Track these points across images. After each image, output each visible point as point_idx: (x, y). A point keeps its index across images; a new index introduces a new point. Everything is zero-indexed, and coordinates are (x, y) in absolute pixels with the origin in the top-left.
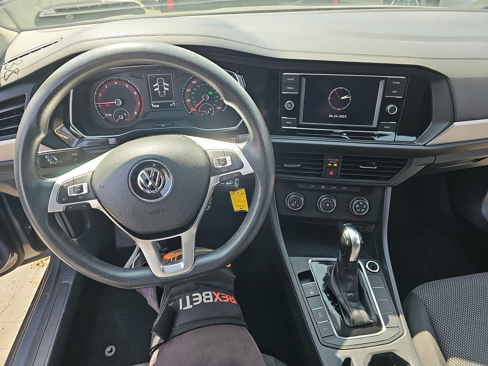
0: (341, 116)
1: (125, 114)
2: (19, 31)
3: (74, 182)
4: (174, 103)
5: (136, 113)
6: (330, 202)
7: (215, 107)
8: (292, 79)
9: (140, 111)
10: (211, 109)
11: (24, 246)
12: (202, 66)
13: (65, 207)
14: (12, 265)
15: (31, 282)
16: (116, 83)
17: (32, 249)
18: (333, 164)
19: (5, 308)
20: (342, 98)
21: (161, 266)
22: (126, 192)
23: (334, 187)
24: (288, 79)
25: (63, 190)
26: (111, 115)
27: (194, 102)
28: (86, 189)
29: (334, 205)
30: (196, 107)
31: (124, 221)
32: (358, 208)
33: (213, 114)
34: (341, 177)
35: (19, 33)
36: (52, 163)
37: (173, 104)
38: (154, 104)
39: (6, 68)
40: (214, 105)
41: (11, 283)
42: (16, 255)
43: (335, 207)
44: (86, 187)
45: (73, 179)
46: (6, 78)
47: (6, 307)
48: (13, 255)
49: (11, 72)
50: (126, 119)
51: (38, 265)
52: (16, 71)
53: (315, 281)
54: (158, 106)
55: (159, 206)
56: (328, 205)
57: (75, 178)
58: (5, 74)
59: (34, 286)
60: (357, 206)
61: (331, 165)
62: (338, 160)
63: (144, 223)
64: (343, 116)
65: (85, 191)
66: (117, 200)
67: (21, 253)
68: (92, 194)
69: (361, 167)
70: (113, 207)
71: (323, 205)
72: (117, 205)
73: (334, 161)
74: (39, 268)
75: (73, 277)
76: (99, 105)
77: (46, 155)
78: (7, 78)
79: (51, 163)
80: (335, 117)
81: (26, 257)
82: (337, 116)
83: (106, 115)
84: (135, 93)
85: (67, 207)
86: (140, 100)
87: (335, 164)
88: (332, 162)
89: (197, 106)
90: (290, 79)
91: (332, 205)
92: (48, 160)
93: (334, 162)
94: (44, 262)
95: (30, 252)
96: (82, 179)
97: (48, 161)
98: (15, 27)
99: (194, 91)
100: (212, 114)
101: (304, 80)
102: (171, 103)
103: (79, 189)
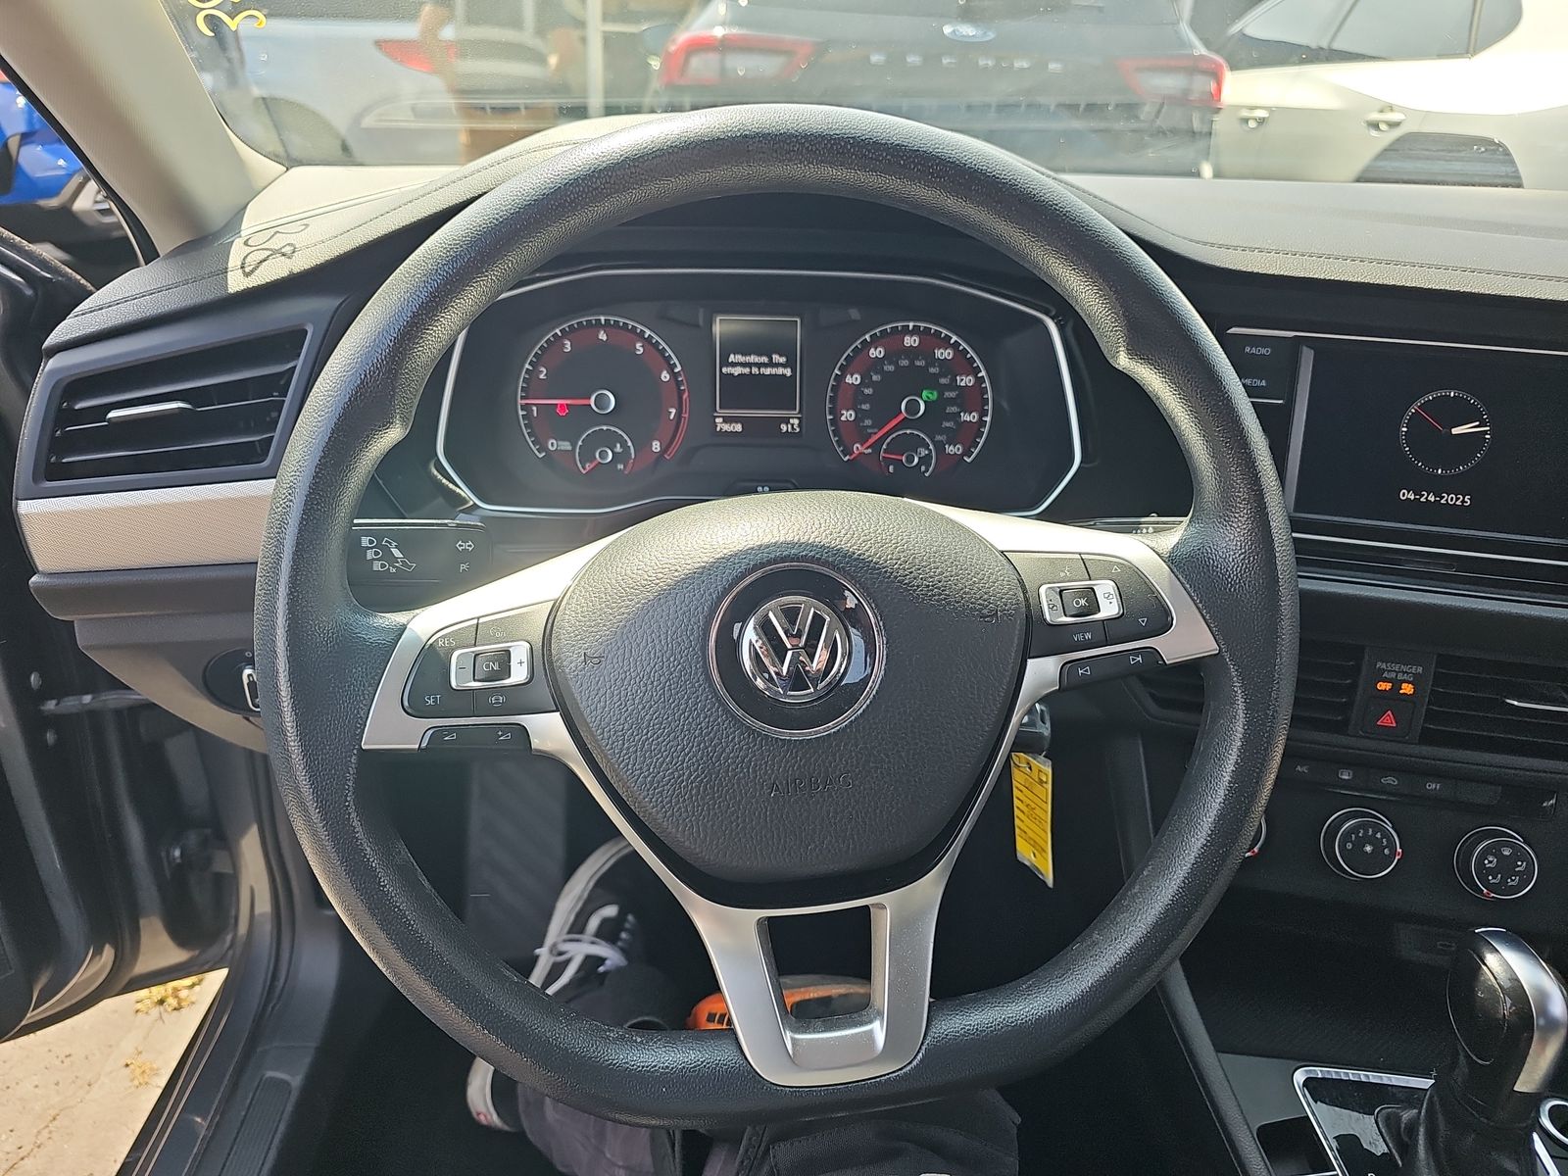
0: (1448, 499)
1: (618, 445)
2: (290, 162)
3: (477, 631)
4: (796, 422)
5: (656, 446)
6: (1379, 835)
7: (940, 448)
8: (1263, 351)
9: (671, 442)
10: (924, 452)
11: (142, 922)
12: (1057, 205)
13: (431, 732)
14: (85, 990)
15: (127, 1065)
16: (605, 338)
17: (164, 938)
18: (1397, 684)
19: (21, 1155)
20: (1455, 431)
21: (788, 1036)
22: (693, 686)
23: (1390, 780)
24: (1248, 349)
25: (432, 659)
26: (570, 448)
27: (868, 422)
28: (525, 665)
29: (1394, 853)
30: (871, 441)
31: (666, 812)
32: (1493, 872)
33: (931, 469)
34: (1427, 738)
35: (287, 169)
36: (383, 566)
37: (793, 425)
38: (726, 420)
39: (250, 243)
40: (939, 438)
41: (57, 1062)
42: (108, 953)
43: (1397, 858)
44: (525, 659)
45: (475, 621)
46: (247, 270)
47: (22, 1152)
48: (98, 952)
49: (269, 253)
50: (620, 467)
51: (161, 1002)
52: (288, 250)
53: (1335, 1170)
54: (736, 429)
55: (816, 760)
56: (1368, 849)
57: (481, 621)
58: (246, 257)
59: (136, 1082)
60: (1491, 862)
61: (1389, 686)
62: (1420, 669)
63: (744, 828)
64: (1457, 499)
65: (519, 674)
66: (647, 718)
67: (127, 949)
68: (544, 693)
69: (1516, 703)
70: (628, 748)
71: (1349, 846)
72: (647, 739)
73: (1404, 673)
74: (165, 1016)
75: (307, 1060)
76: (535, 408)
77: (367, 533)
78: (251, 268)
79: (377, 566)
80: (1423, 499)
81: (143, 965)
82: (1432, 498)
83: (552, 444)
84: (665, 376)
85: (439, 733)
86: (676, 403)
87: (1404, 685)
88: (1393, 675)
89: (875, 438)
90: (1254, 351)
91: (1386, 851)
92: (370, 555)
93: (1400, 677)
94: (183, 994)
95: (158, 949)
96: (507, 625)
97: (369, 557)
98: (280, 150)
99: (871, 384)
100: (927, 471)
101: (1307, 357)
102: (786, 421)
103: (497, 664)
